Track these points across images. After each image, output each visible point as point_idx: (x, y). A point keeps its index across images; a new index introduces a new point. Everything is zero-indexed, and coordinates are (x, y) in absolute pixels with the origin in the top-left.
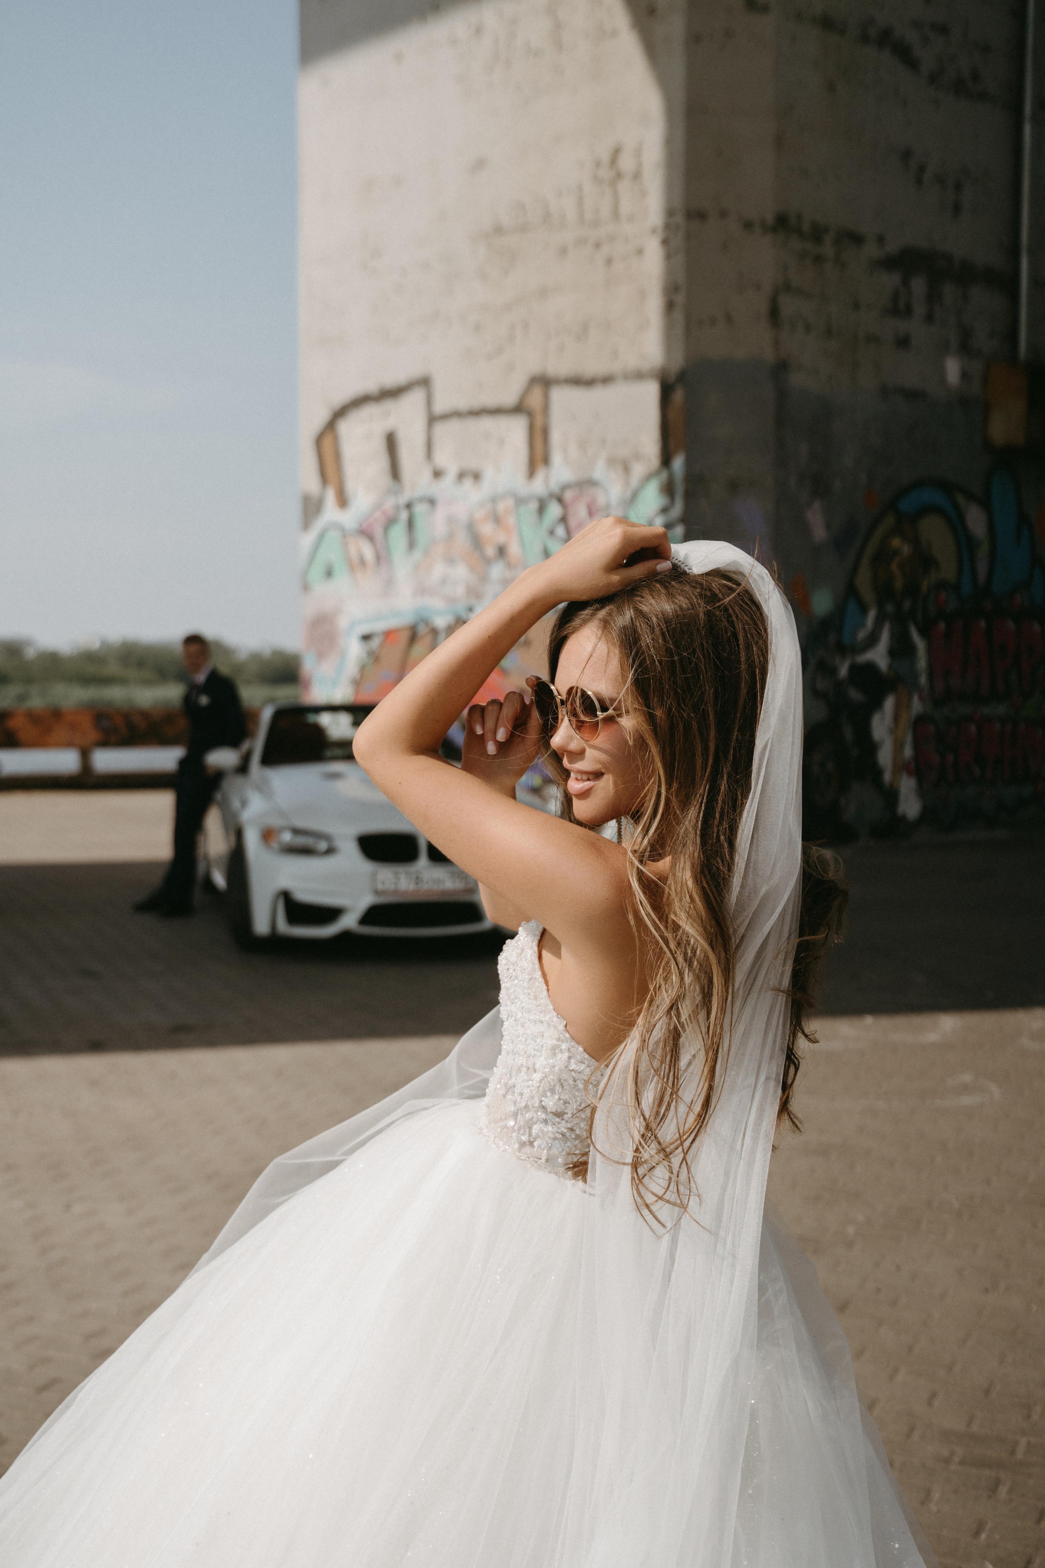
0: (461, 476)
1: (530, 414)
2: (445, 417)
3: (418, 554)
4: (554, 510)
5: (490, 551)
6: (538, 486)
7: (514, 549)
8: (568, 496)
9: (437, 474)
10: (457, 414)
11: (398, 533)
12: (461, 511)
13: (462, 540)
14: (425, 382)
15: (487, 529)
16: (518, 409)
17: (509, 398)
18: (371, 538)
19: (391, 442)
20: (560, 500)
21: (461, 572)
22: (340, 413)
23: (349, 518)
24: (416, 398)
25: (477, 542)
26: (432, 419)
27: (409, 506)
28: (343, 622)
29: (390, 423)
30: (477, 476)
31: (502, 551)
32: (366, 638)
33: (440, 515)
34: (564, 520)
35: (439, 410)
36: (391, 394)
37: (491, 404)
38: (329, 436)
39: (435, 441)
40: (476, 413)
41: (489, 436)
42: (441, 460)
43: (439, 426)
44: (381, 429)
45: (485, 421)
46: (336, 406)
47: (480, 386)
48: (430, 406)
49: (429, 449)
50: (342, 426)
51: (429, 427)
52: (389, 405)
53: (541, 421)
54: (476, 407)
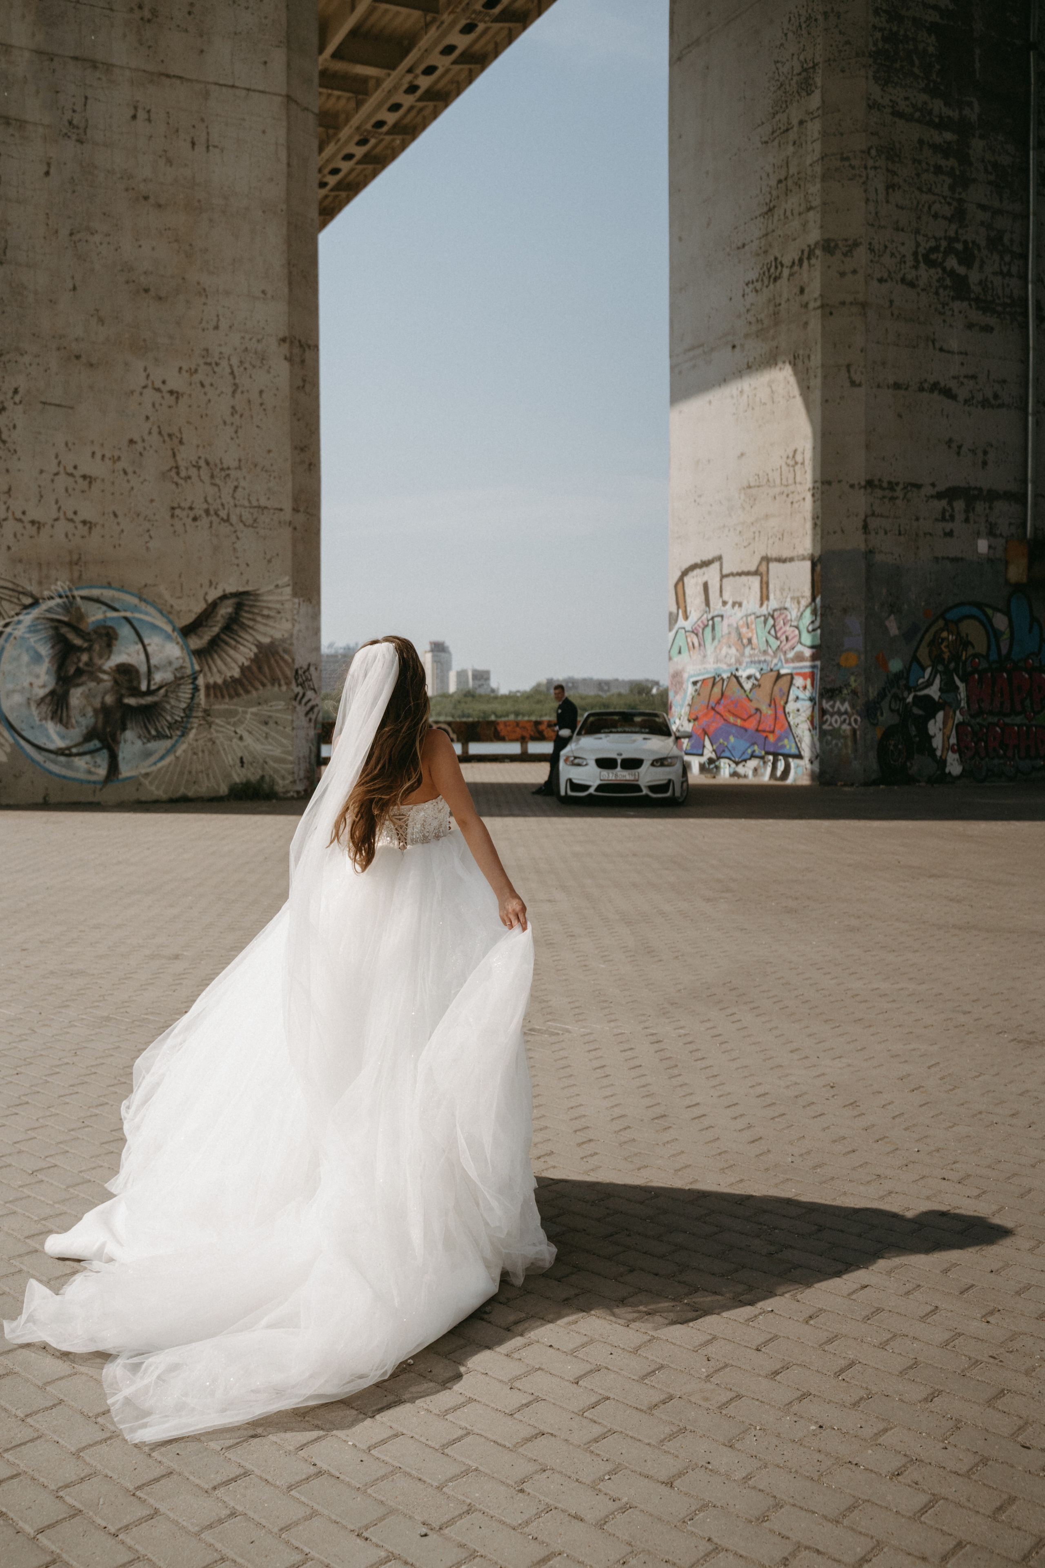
0: (734, 604)
1: (761, 575)
2: (727, 576)
3: (716, 642)
4: (771, 622)
5: (745, 641)
6: (764, 610)
7: (754, 641)
8: (776, 614)
9: (725, 603)
10: (732, 574)
11: (708, 630)
12: (733, 621)
13: (734, 635)
14: (719, 558)
15: (744, 630)
16: (756, 573)
17: (753, 568)
18: (697, 635)
19: (706, 586)
20: (773, 617)
21: (733, 651)
22: (685, 573)
23: (688, 625)
24: (716, 565)
25: (740, 636)
26: (723, 577)
27: (712, 618)
28: (685, 676)
29: (705, 578)
30: (740, 605)
31: (750, 641)
32: (695, 683)
33: (726, 622)
34: (774, 626)
35: (725, 572)
36: (706, 564)
37: (746, 569)
38: (681, 584)
39: (724, 587)
40: (740, 574)
41: (745, 585)
42: (726, 596)
43: (725, 580)
44: (701, 581)
45: (744, 579)
46: (683, 569)
47: (742, 561)
48: (721, 570)
49: (721, 591)
50: (686, 579)
51: (721, 580)
52: (704, 569)
53: (765, 579)
54: (740, 571)
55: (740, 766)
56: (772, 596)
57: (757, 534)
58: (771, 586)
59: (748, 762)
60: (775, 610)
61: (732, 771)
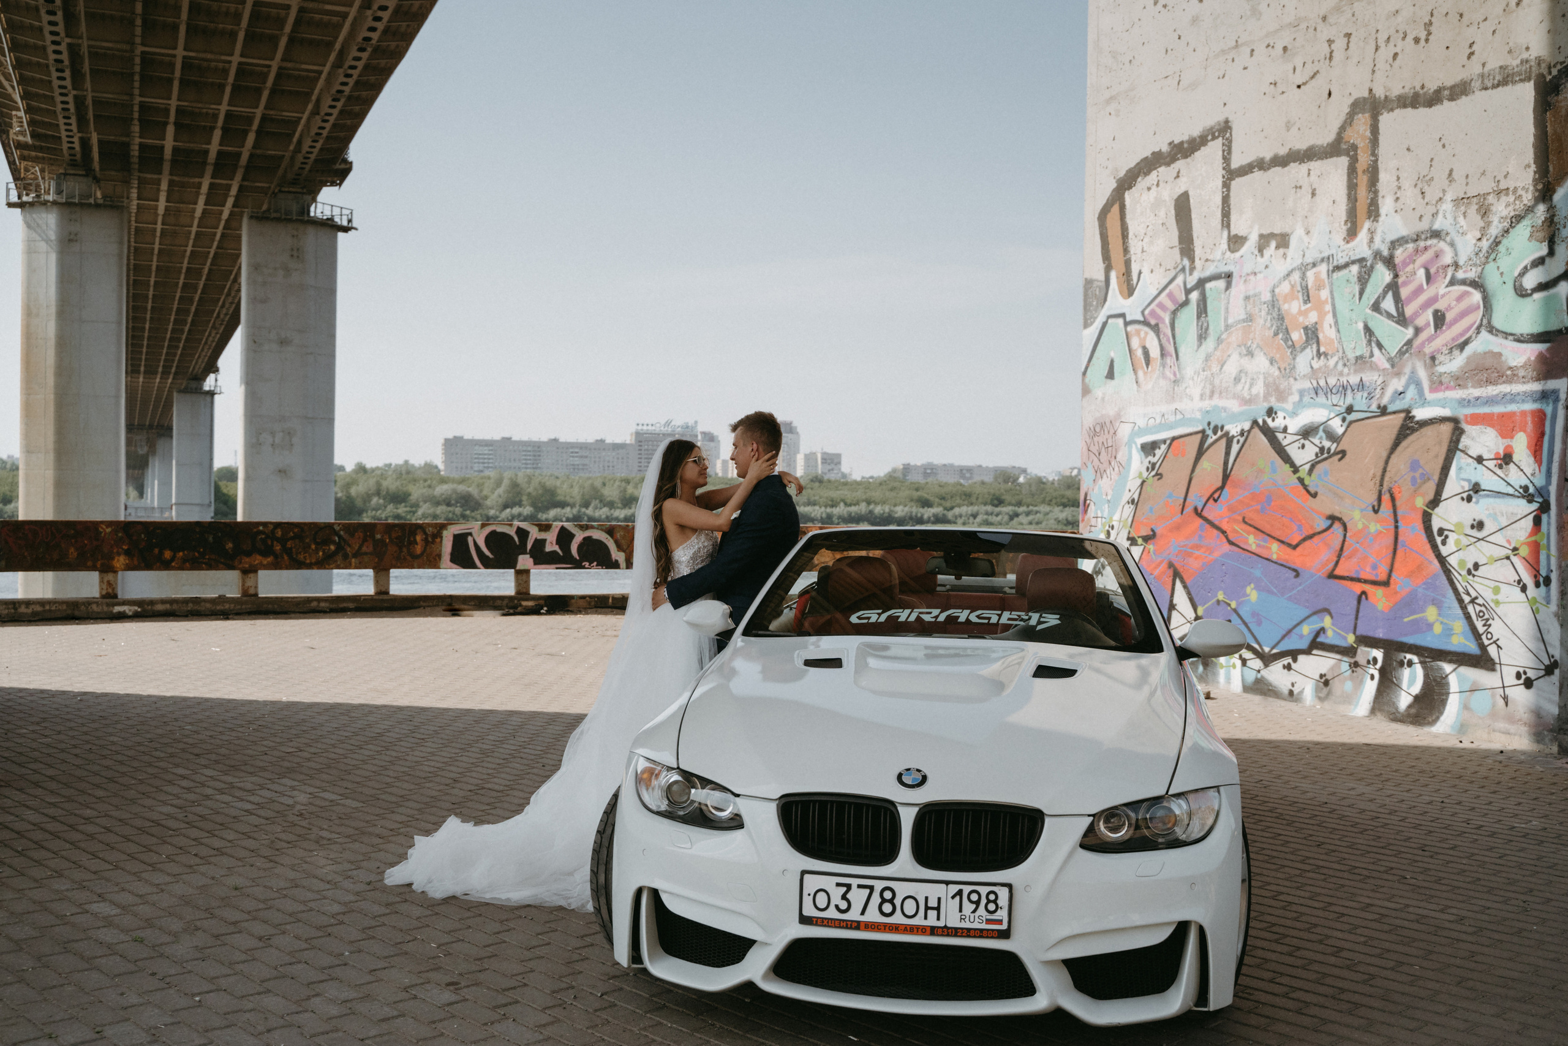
0: (1264, 241)
1: (1352, 152)
2: (1246, 170)
3: (1210, 344)
4: (1382, 276)
5: (1297, 336)
6: (1361, 247)
7: (1327, 332)
8: (1400, 254)
9: (1236, 242)
10: (1261, 165)
11: (1188, 317)
12: (1262, 287)
13: (1263, 323)
14: (1224, 129)
15: (1294, 307)
16: (1334, 149)
17: (1326, 137)
18: (1156, 329)
19: (1182, 207)
20: (1389, 262)
21: (1260, 363)
22: (1126, 182)
23: (1132, 307)
24: (1215, 148)
25: (1281, 324)
26: (1231, 175)
27: (1201, 284)
28: (1124, 431)
29: (1181, 187)
30: (1283, 241)
31: (1312, 334)
32: (1149, 448)
33: (1238, 288)
34: (1393, 287)
35: (1236, 163)
36: (1184, 150)
37: (1302, 145)
38: (1116, 208)
39: (1233, 201)
40: (1281, 161)
41: (1298, 187)
42: (1239, 226)
43: (1235, 184)
44: (1168, 194)
45: (1297, 171)
46: (1122, 174)
47: (1288, 126)
48: (1226, 159)
49: (1226, 214)
50: (1128, 196)
51: (1226, 185)
52: (1180, 164)
53: (1364, 160)
54: (1283, 151)
55: (1277, 667)
56: (1386, 205)
57: (1340, 44)
58: (1385, 178)
59: (1301, 658)
60: (1394, 244)
61: (1251, 676)
